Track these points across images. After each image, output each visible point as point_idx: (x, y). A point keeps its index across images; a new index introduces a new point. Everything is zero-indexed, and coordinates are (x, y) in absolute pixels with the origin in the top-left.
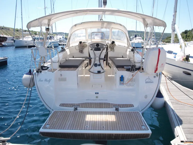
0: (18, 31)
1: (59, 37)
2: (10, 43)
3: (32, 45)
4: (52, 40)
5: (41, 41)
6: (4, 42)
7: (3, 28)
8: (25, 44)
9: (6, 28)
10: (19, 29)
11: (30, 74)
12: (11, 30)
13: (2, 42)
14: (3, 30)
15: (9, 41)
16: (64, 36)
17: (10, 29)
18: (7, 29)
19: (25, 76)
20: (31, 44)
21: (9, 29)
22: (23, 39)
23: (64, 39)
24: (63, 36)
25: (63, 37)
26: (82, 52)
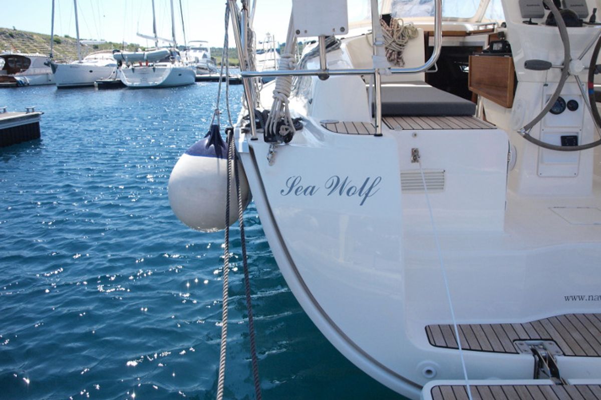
0: (58, 42)
1: (193, 55)
2: (40, 76)
3: (111, 80)
4: (176, 63)
5: (141, 65)
6: (19, 71)
7: (12, 36)
8: (88, 78)
9: (23, 35)
10: (63, 36)
11: (219, 154)
12: (36, 42)
13: (15, 73)
14: (13, 40)
15: (38, 71)
16: (207, 53)
17: (35, 37)
18: (26, 38)
19: (186, 164)
20: (106, 78)
21: (32, 36)
22: (81, 63)
23: (208, 61)
24: (204, 52)
25: (205, 56)
26: (399, 60)
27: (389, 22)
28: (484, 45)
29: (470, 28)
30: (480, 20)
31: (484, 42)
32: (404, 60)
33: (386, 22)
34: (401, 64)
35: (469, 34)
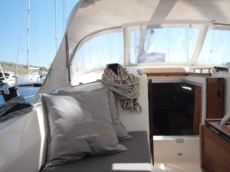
26: (135, 107)
27: (117, 71)
28: (203, 85)
29: (187, 70)
30: (194, 64)
31: (202, 84)
32: (141, 105)
33: (113, 71)
34: (138, 109)
35: (187, 74)
